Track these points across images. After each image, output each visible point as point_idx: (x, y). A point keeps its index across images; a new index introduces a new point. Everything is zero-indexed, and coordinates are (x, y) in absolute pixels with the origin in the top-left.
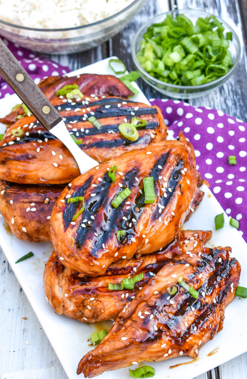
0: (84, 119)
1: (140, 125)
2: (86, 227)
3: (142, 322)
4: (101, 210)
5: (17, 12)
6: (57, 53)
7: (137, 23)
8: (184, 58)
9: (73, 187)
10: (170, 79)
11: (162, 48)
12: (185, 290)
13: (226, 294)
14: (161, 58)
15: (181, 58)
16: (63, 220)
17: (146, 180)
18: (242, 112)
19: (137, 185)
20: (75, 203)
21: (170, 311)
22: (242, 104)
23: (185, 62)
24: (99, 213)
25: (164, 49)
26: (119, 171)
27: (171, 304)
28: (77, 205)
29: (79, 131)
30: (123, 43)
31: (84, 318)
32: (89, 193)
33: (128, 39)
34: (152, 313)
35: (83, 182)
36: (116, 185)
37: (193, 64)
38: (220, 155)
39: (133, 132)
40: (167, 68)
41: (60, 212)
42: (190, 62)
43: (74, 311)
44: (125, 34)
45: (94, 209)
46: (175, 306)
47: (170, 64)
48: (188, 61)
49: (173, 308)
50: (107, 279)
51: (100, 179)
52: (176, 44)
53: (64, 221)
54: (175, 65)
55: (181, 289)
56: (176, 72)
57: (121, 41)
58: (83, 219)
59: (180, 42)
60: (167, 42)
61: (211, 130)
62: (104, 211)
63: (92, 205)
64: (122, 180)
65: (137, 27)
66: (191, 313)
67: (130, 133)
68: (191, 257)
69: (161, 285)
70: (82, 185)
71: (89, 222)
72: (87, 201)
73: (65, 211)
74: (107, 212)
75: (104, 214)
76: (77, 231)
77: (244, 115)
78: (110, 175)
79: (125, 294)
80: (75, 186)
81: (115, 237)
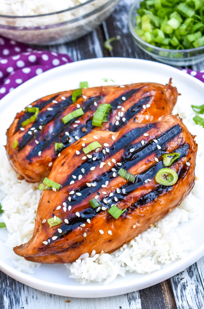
5: (10, 5)
6: (53, 43)
7: (127, 5)
8: (182, 23)
10: (171, 46)
11: (158, 18)
14: (159, 28)
15: (180, 24)
23: (184, 27)
25: (160, 19)
30: (117, 25)
33: (121, 21)
37: (192, 28)
40: (167, 36)
42: (189, 26)
44: (117, 17)
47: (169, 31)
48: (187, 25)
52: (172, 12)
54: (174, 32)
56: (177, 38)
57: (114, 23)
59: (175, 9)
60: (162, 12)
65: (128, 8)
81: (53, 148)
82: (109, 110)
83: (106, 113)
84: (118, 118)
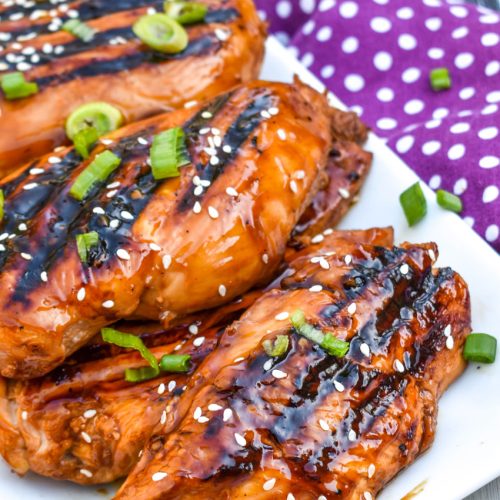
0: (53, 27)
1: (187, 16)
3: (202, 430)
12: (311, 342)
13: (433, 352)
21: (274, 395)
27: (276, 379)
29: (39, 51)
31: (83, 471)
34: (229, 406)
38: (411, 75)
39: (171, 33)
43: (49, 454)
46: (287, 383)
49: (283, 388)
50: (123, 359)
55: (302, 342)
61: (380, 25)
66: (336, 398)
67: (165, 36)
68: (325, 270)
69: (250, 344)
79: (166, 385)
81: (74, 255)
82: (182, 142)
83: (178, 150)
84: (211, 151)
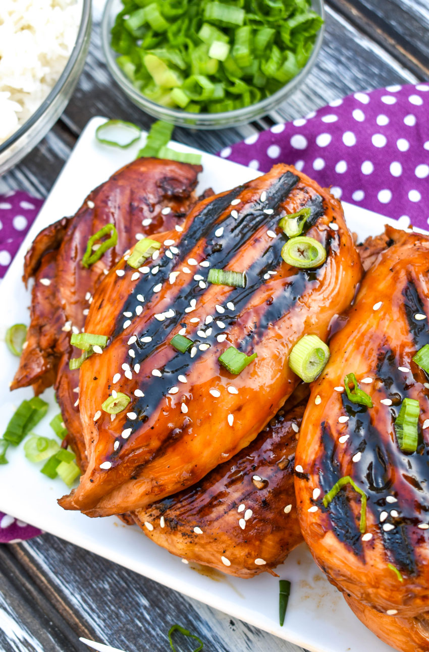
2: (396, 527)
4: (393, 475)
9: (308, 468)
16: (342, 544)
17: (421, 359)
18: (363, 68)
19: (411, 379)
20: (337, 497)
22: (349, 54)
24: (396, 482)
26: (362, 377)
28: (344, 497)
32: (347, 458)
35: (317, 447)
36: (380, 408)
41: (325, 532)
45: (380, 481)
51: (344, 419)
53: (346, 545)
58: (377, 515)
62: (402, 472)
63: (369, 476)
64: (380, 390)
70: (320, 454)
71: (394, 514)
72: (356, 478)
73: (333, 524)
74: (407, 470)
75: (406, 477)
76: (384, 545)
77: (370, 72)
78: (353, 398)
80: (309, 464)
